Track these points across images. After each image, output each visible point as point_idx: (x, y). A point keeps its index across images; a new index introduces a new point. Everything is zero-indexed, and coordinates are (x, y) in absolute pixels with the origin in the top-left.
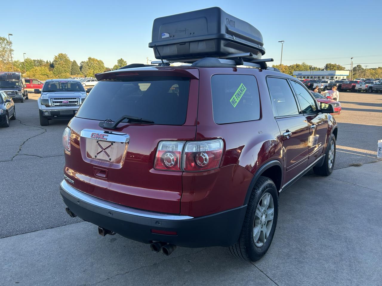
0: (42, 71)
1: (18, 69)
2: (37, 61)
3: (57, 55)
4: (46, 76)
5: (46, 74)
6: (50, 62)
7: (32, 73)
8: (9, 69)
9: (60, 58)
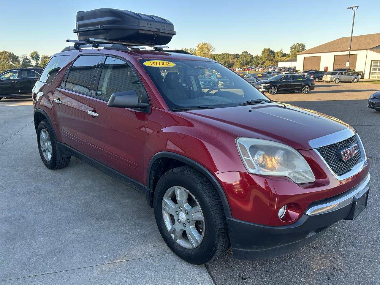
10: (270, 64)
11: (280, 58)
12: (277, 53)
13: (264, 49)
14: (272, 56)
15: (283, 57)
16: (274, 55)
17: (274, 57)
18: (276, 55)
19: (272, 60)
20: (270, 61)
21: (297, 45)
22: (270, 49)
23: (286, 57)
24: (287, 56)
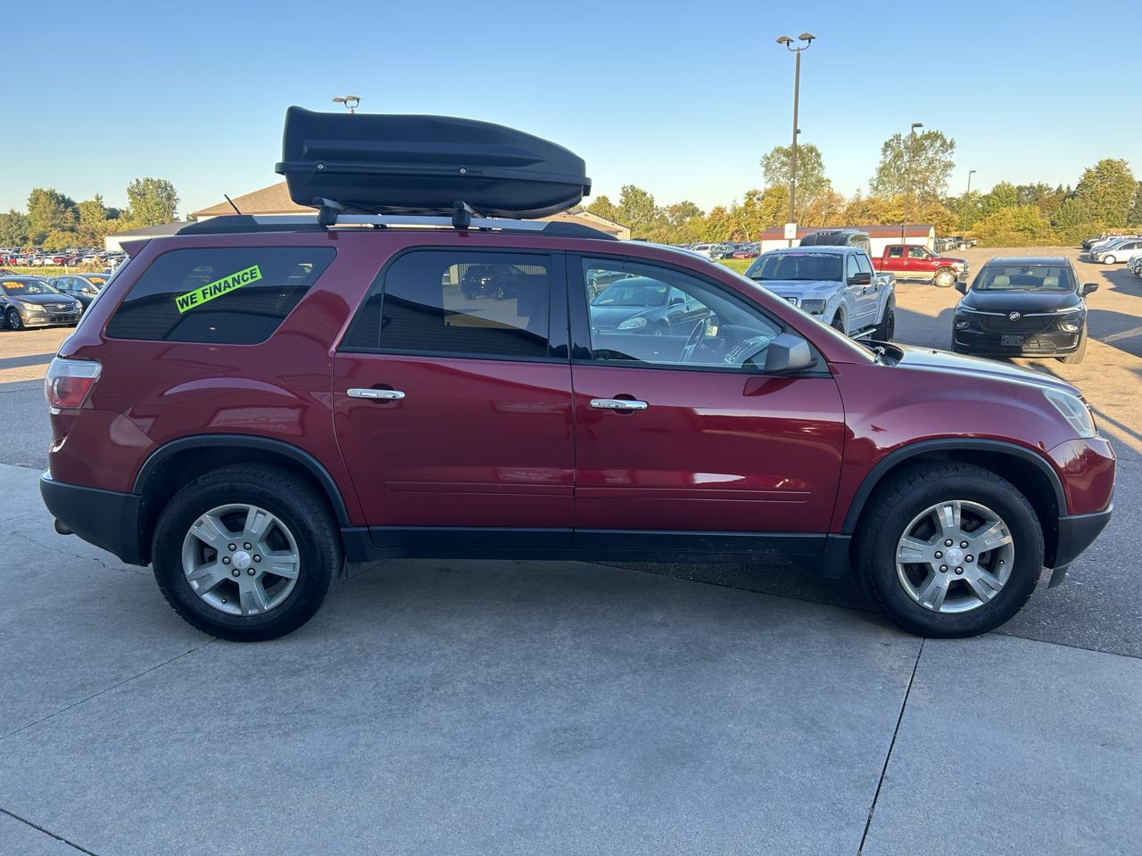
0: (1020, 219)
1: (954, 215)
2: (1028, 189)
3: (1092, 164)
4: (1028, 233)
5: (1030, 227)
6: (1068, 188)
7: (990, 226)
8: (930, 218)
9: (1101, 174)
10: (68, 242)
11: (99, 224)
12: (87, 205)
13: (35, 191)
14: (69, 214)
15: (107, 219)
16: (76, 211)
17: (77, 218)
18: (82, 210)
19: (72, 230)
20: (68, 234)
21: (146, 185)
22: (59, 192)
23: (119, 221)
24: (121, 215)
